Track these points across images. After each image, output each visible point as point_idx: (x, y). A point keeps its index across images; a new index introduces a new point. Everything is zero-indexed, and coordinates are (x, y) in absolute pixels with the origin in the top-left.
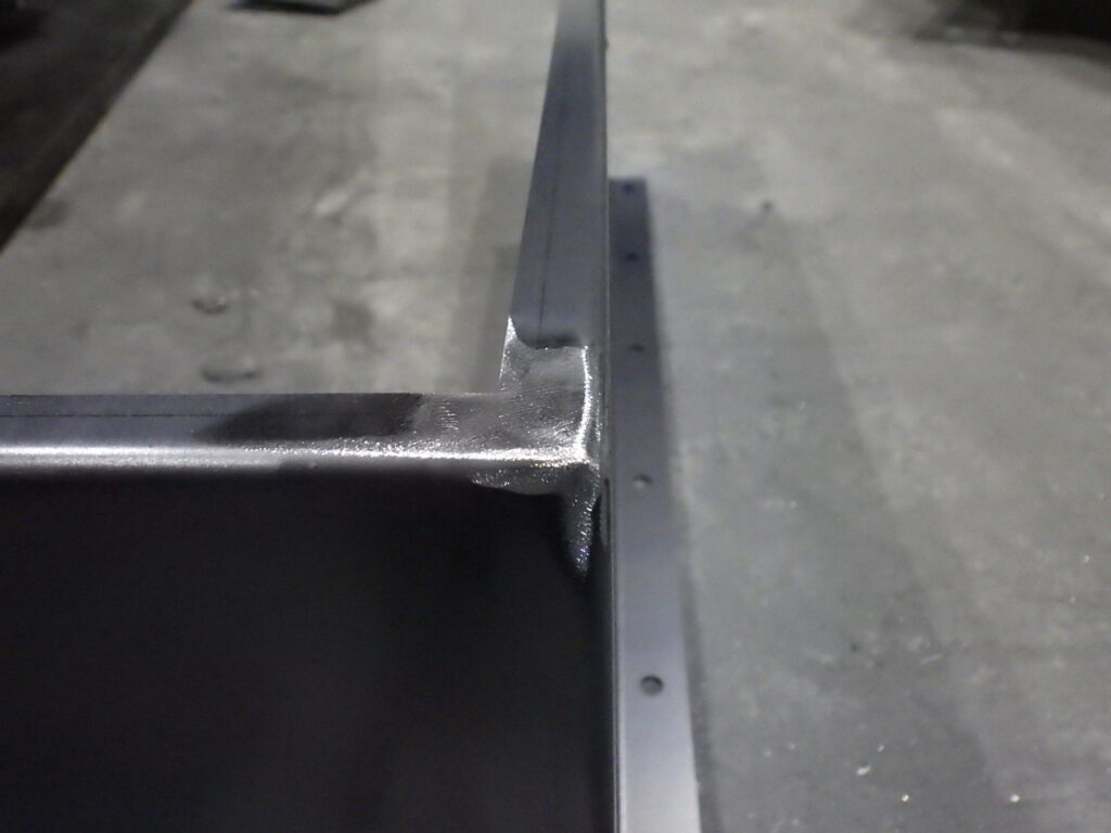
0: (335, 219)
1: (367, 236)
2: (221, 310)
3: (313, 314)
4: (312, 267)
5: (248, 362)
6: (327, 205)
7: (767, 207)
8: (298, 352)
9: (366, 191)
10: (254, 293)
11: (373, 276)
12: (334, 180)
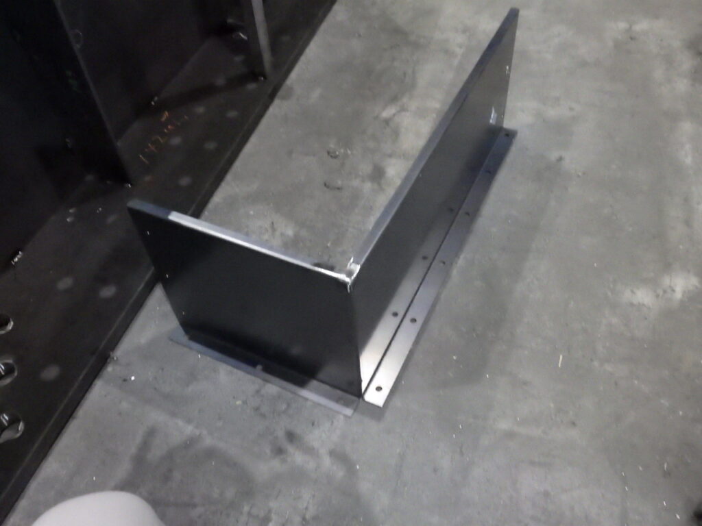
0: (387, 122)
1: (396, 134)
2: (336, 157)
3: (366, 168)
4: (371, 144)
5: (339, 183)
6: (386, 114)
7: (560, 159)
8: (356, 183)
9: (403, 109)
10: (349, 152)
11: (390, 156)
12: (394, 99)
